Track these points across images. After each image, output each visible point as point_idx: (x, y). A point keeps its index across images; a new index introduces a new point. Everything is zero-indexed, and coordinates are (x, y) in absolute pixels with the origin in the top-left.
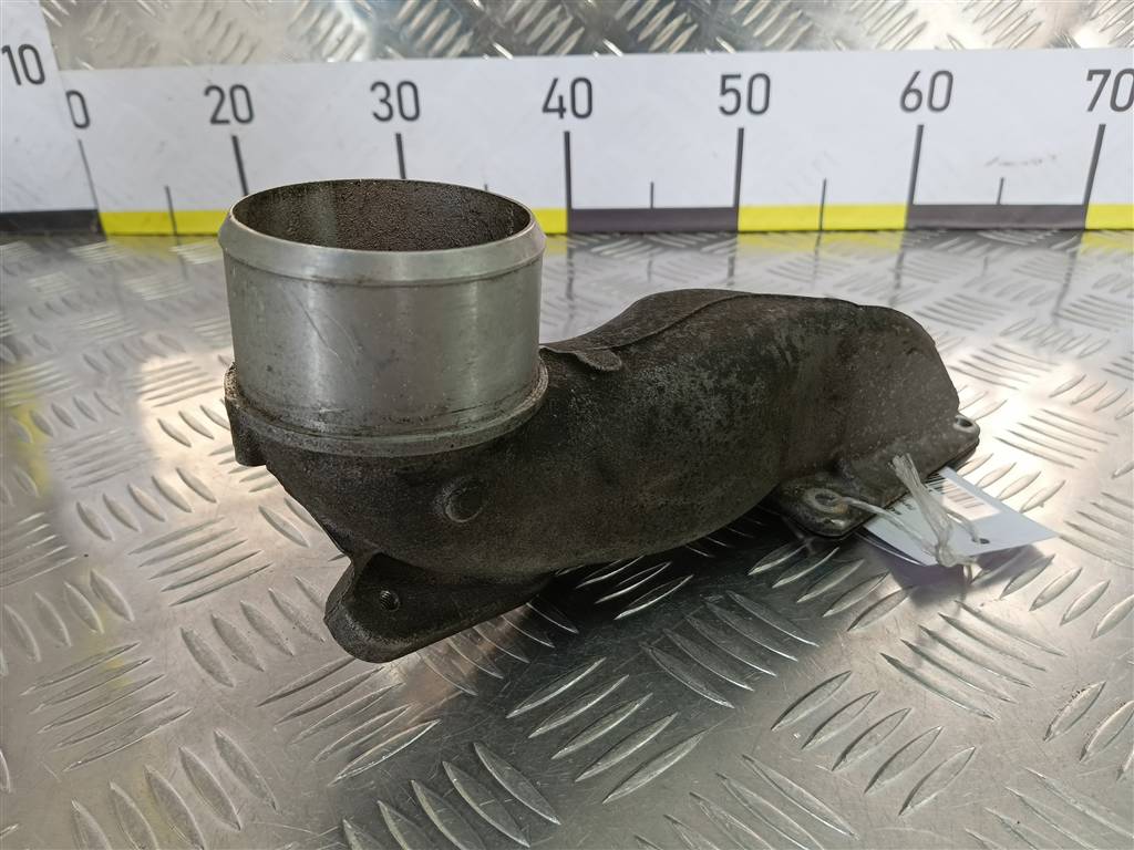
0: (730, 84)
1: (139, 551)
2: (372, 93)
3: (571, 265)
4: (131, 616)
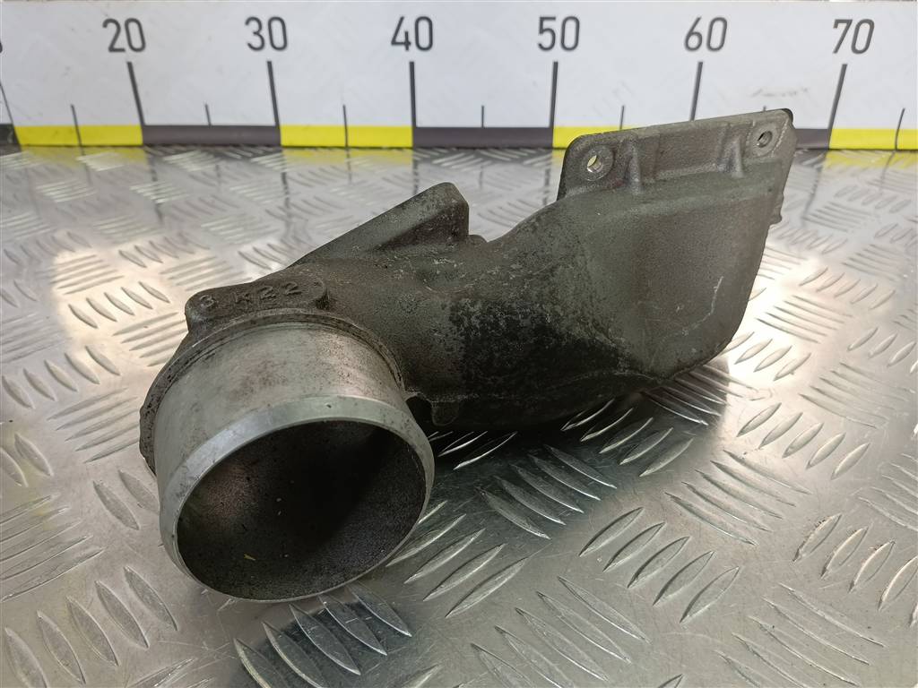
0: (547, 24)
1: (56, 417)
2: (247, 27)
3: (416, 174)
4: (51, 472)
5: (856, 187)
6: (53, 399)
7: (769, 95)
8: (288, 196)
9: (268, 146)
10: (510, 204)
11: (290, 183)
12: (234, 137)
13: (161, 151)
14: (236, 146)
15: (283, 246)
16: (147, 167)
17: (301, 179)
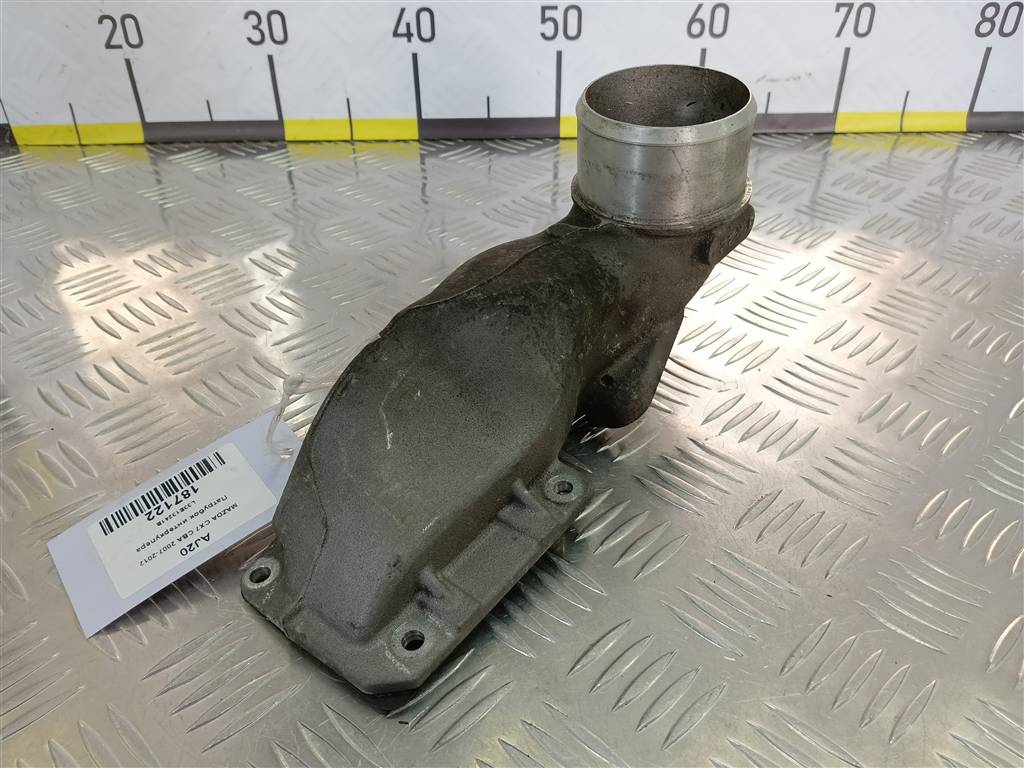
0: (549, 14)
1: (93, 424)
2: (246, 21)
3: (424, 170)
4: (95, 473)
5: (853, 174)
6: (88, 407)
7: (773, 81)
8: (295, 197)
9: (272, 141)
10: (514, 201)
11: (297, 182)
12: (238, 132)
13: (163, 149)
14: (239, 141)
15: (293, 252)
16: (151, 168)
17: (308, 179)
